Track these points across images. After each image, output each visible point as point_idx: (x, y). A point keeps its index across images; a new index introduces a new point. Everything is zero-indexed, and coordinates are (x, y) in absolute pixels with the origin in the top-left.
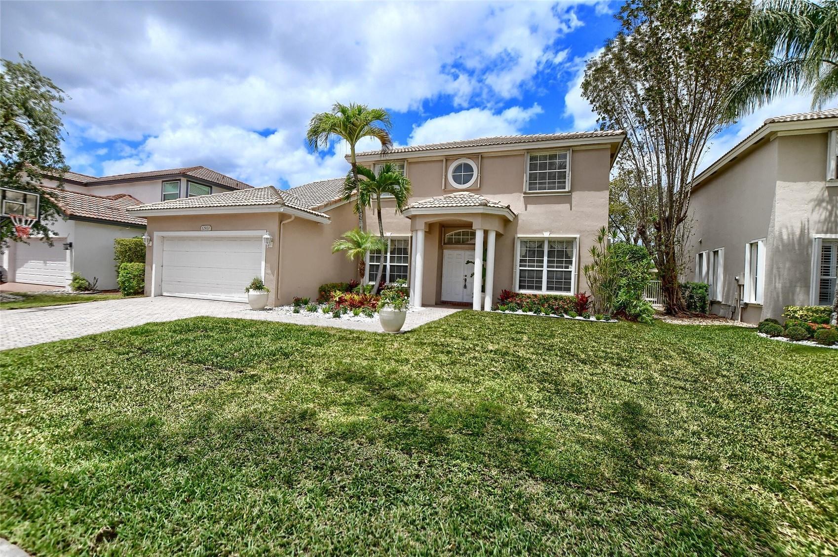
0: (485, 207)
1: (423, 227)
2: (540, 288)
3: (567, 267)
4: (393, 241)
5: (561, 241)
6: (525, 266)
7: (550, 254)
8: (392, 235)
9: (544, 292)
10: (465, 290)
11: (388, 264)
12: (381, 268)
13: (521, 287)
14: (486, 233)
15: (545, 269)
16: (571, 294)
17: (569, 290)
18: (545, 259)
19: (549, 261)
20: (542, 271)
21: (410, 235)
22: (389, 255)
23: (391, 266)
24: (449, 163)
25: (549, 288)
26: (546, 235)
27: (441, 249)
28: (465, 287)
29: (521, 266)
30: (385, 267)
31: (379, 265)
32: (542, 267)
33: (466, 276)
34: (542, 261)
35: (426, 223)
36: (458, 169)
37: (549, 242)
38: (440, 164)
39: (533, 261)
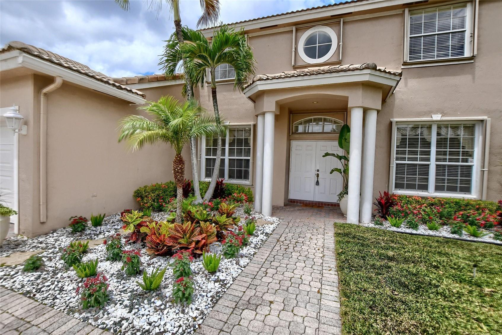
0: (373, 72)
1: (273, 108)
2: (425, 187)
3: (466, 161)
4: (232, 130)
5: (455, 126)
6: (404, 159)
7: (440, 143)
8: (231, 124)
9: (431, 193)
10: (317, 187)
11: (227, 158)
12: (218, 163)
13: (398, 186)
14: (366, 111)
15: (433, 164)
16: (473, 196)
17: (467, 189)
18: (433, 149)
19: (438, 153)
20: (428, 165)
21: (252, 123)
22: (227, 147)
23: (230, 159)
24: (299, 34)
25: (438, 188)
26: (437, 117)
27: (289, 140)
28: (317, 183)
29: (397, 159)
30: (223, 161)
31: (215, 159)
32: (428, 159)
33: (318, 171)
34: (428, 153)
35: (277, 102)
36: (310, 41)
37: (439, 128)
38: (287, 36)
39: (416, 153)
